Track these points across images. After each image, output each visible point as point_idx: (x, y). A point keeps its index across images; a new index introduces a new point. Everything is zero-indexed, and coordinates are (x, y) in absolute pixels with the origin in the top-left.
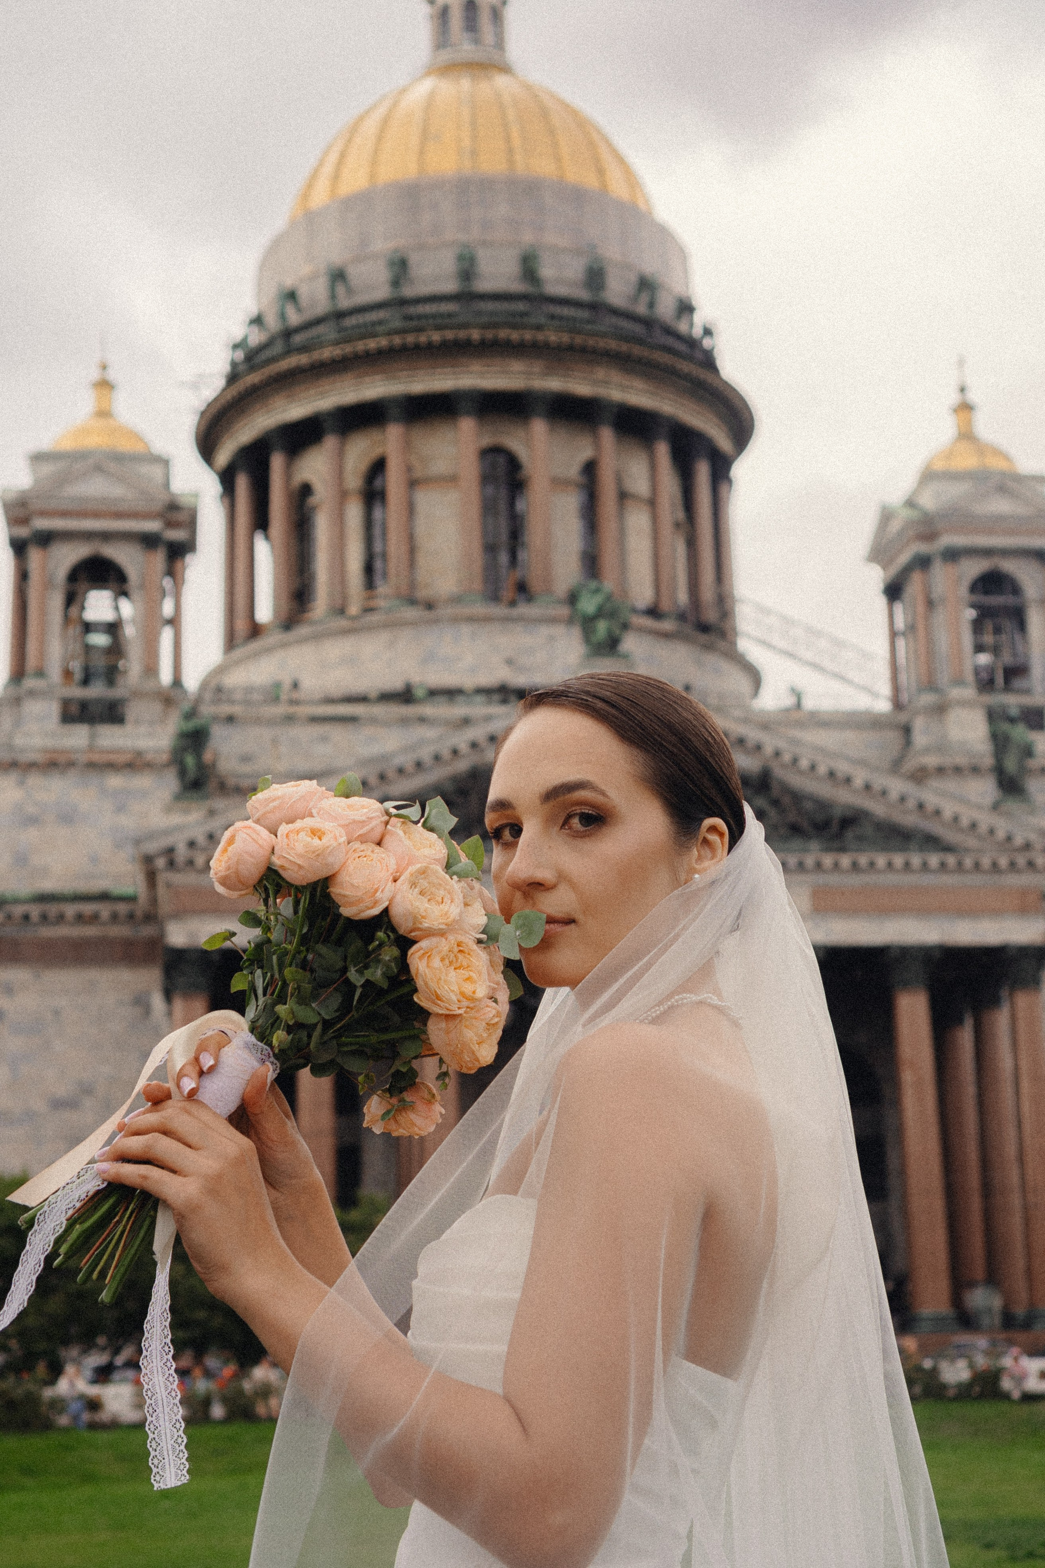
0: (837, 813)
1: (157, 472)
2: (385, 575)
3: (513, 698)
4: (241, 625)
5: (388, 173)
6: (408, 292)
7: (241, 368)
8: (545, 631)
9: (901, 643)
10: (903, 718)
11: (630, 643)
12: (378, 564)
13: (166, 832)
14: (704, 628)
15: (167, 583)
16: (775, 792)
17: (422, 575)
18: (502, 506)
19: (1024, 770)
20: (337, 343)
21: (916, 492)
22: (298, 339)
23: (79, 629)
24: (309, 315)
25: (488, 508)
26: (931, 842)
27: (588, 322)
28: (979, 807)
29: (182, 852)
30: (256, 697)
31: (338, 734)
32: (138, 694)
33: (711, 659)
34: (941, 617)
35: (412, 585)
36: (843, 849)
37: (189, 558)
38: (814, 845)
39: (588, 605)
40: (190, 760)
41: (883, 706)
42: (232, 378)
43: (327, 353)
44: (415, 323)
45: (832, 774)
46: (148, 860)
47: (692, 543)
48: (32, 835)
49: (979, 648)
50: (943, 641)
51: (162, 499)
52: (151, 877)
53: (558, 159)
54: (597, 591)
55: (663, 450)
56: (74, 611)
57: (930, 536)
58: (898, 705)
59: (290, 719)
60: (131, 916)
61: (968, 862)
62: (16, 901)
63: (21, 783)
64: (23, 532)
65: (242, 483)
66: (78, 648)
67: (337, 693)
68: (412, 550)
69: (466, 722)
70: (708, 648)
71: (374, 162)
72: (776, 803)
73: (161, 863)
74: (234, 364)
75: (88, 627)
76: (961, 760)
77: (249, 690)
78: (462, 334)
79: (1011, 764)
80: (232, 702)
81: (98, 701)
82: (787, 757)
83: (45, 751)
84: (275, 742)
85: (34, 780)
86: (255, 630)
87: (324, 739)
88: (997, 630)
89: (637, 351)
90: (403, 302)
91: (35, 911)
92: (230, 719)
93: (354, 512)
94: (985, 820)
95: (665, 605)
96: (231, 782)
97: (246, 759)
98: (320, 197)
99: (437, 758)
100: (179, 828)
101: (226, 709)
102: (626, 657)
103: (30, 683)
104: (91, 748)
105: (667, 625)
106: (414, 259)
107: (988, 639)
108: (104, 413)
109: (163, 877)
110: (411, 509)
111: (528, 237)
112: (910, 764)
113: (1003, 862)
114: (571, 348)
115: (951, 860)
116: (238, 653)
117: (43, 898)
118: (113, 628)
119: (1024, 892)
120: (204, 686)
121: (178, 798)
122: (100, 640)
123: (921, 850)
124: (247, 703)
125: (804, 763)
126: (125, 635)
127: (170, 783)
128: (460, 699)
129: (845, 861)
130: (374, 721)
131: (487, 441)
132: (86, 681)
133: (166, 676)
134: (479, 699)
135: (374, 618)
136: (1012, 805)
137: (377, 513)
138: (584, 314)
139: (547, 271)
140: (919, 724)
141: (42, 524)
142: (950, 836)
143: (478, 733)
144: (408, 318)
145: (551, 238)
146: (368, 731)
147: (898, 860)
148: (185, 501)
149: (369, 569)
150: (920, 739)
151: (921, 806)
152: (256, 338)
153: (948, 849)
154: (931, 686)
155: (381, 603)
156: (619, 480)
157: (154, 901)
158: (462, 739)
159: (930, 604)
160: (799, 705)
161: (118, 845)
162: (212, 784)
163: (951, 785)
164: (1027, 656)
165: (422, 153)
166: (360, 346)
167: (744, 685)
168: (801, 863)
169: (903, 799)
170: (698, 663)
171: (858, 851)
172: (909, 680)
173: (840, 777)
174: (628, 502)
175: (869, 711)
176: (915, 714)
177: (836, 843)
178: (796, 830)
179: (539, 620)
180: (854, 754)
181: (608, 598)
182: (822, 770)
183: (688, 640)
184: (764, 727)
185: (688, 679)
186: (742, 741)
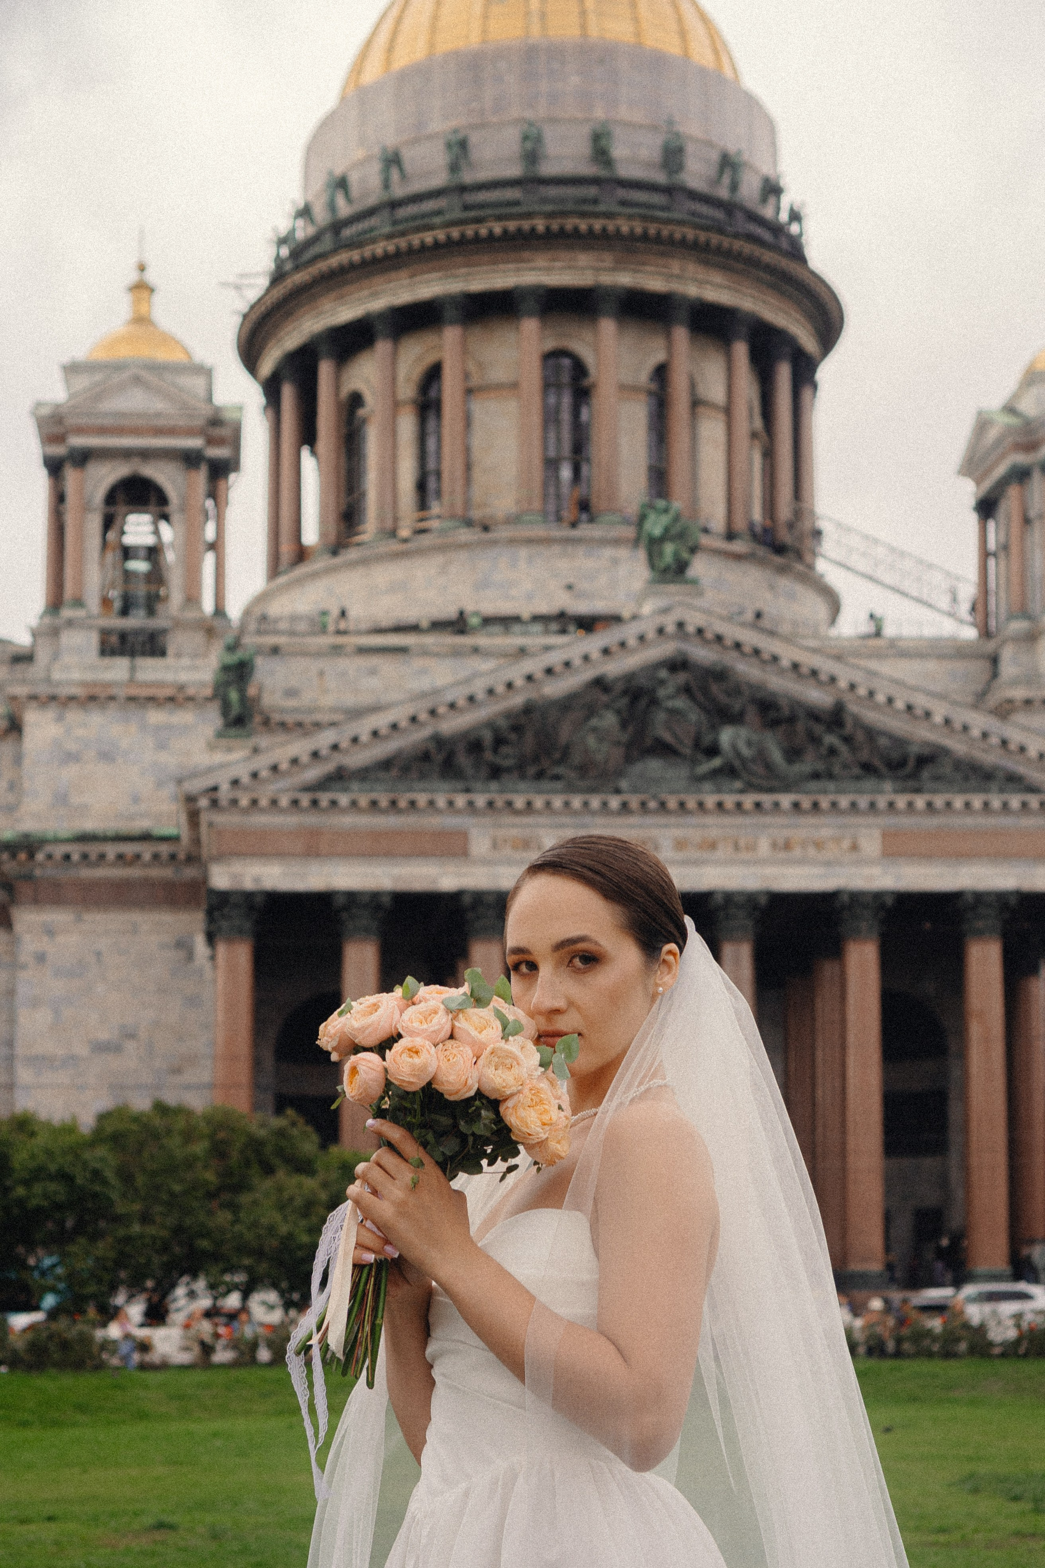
0: (914, 750)
1: (198, 383)
2: (439, 494)
3: (572, 628)
4: (287, 549)
5: (446, 43)
6: (468, 177)
7: (288, 266)
8: (608, 552)
9: (992, 562)
10: (991, 646)
11: (699, 567)
12: (432, 484)
13: (210, 770)
14: (780, 549)
15: (209, 504)
16: (849, 729)
17: (477, 493)
18: (566, 416)
20: (389, 237)
21: (1016, 396)
22: (347, 232)
23: (119, 554)
24: (358, 207)
25: (550, 418)
27: (663, 208)
29: (225, 792)
30: (302, 627)
31: (387, 666)
32: (178, 624)
33: (784, 583)
34: (1037, 535)
35: (467, 503)
36: (918, 791)
37: (232, 477)
38: (888, 785)
39: (655, 526)
40: (234, 696)
41: (969, 634)
42: (278, 277)
43: (379, 249)
44: (472, 214)
45: (910, 709)
46: (190, 799)
47: (769, 454)
48: (70, 773)
50: (1038, 562)
51: (206, 411)
52: (194, 817)
53: (636, 20)
54: (666, 511)
55: (741, 350)
56: (111, 535)
57: (1030, 446)
58: (986, 633)
59: (337, 650)
60: (173, 857)
62: (57, 841)
63: (60, 719)
64: (59, 450)
65: (288, 393)
66: (118, 573)
67: (386, 622)
68: (468, 467)
69: (522, 652)
70: (782, 570)
71: (433, 29)
72: (848, 740)
73: (204, 803)
74: (279, 262)
75: (127, 553)
77: (294, 618)
78: (526, 225)
80: (277, 632)
81: (137, 632)
82: (862, 691)
83: (84, 684)
84: (321, 674)
85: (74, 716)
86: (301, 554)
87: (373, 672)
89: (715, 239)
90: (463, 189)
91: (76, 852)
92: (275, 651)
93: (407, 425)
95: (740, 524)
96: (276, 717)
97: (291, 693)
98: (372, 73)
99: (491, 692)
100: (222, 766)
101: (271, 640)
102: (694, 582)
103: (67, 613)
104: (132, 680)
105: (740, 546)
106: (474, 139)
108: (141, 320)
109: (204, 818)
110: (468, 421)
111: (599, 113)
112: (996, 698)
114: (645, 237)
116: (282, 580)
117: (84, 838)
118: (153, 553)
120: (247, 613)
121: (220, 735)
122: (139, 566)
123: (1002, 790)
124: (292, 633)
125: (881, 698)
126: (166, 561)
127: (213, 719)
128: (517, 628)
129: (920, 802)
130: (425, 653)
131: (550, 344)
132: (125, 612)
133: (208, 605)
134: (537, 628)
135: (426, 540)
137: (431, 424)
138: (657, 199)
139: (619, 151)
140: (1007, 654)
141: (78, 441)
142: (1034, 776)
143: (533, 665)
144: (466, 208)
145: (624, 113)
146: (418, 663)
147: (977, 801)
148: (228, 415)
149: (421, 487)
150: (1008, 670)
151: (1005, 743)
152: (303, 230)
153: (1032, 789)
154: (1023, 612)
155: (434, 524)
156: (693, 386)
157: (196, 841)
158: (517, 673)
159: (1027, 521)
160: (878, 634)
161: (159, 784)
162: (257, 719)
165: (485, 17)
166: (415, 240)
167: (821, 610)
168: (872, 805)
169: (985, 735)
170: (772, 587)
171: (935, 791)
172: (998, 604)
173: (919, 712)
174: (701, 410)
175: (953, 639)
176: (1004, 642)
177: (911, 783)
178: (868, 769)
179: (604, 542)
180: (937, 688)
181: (677, 518)
182: (900, 705)
183: (762, 562)
184: (838, 658)
185: (759, 605)
186: (814, 673)
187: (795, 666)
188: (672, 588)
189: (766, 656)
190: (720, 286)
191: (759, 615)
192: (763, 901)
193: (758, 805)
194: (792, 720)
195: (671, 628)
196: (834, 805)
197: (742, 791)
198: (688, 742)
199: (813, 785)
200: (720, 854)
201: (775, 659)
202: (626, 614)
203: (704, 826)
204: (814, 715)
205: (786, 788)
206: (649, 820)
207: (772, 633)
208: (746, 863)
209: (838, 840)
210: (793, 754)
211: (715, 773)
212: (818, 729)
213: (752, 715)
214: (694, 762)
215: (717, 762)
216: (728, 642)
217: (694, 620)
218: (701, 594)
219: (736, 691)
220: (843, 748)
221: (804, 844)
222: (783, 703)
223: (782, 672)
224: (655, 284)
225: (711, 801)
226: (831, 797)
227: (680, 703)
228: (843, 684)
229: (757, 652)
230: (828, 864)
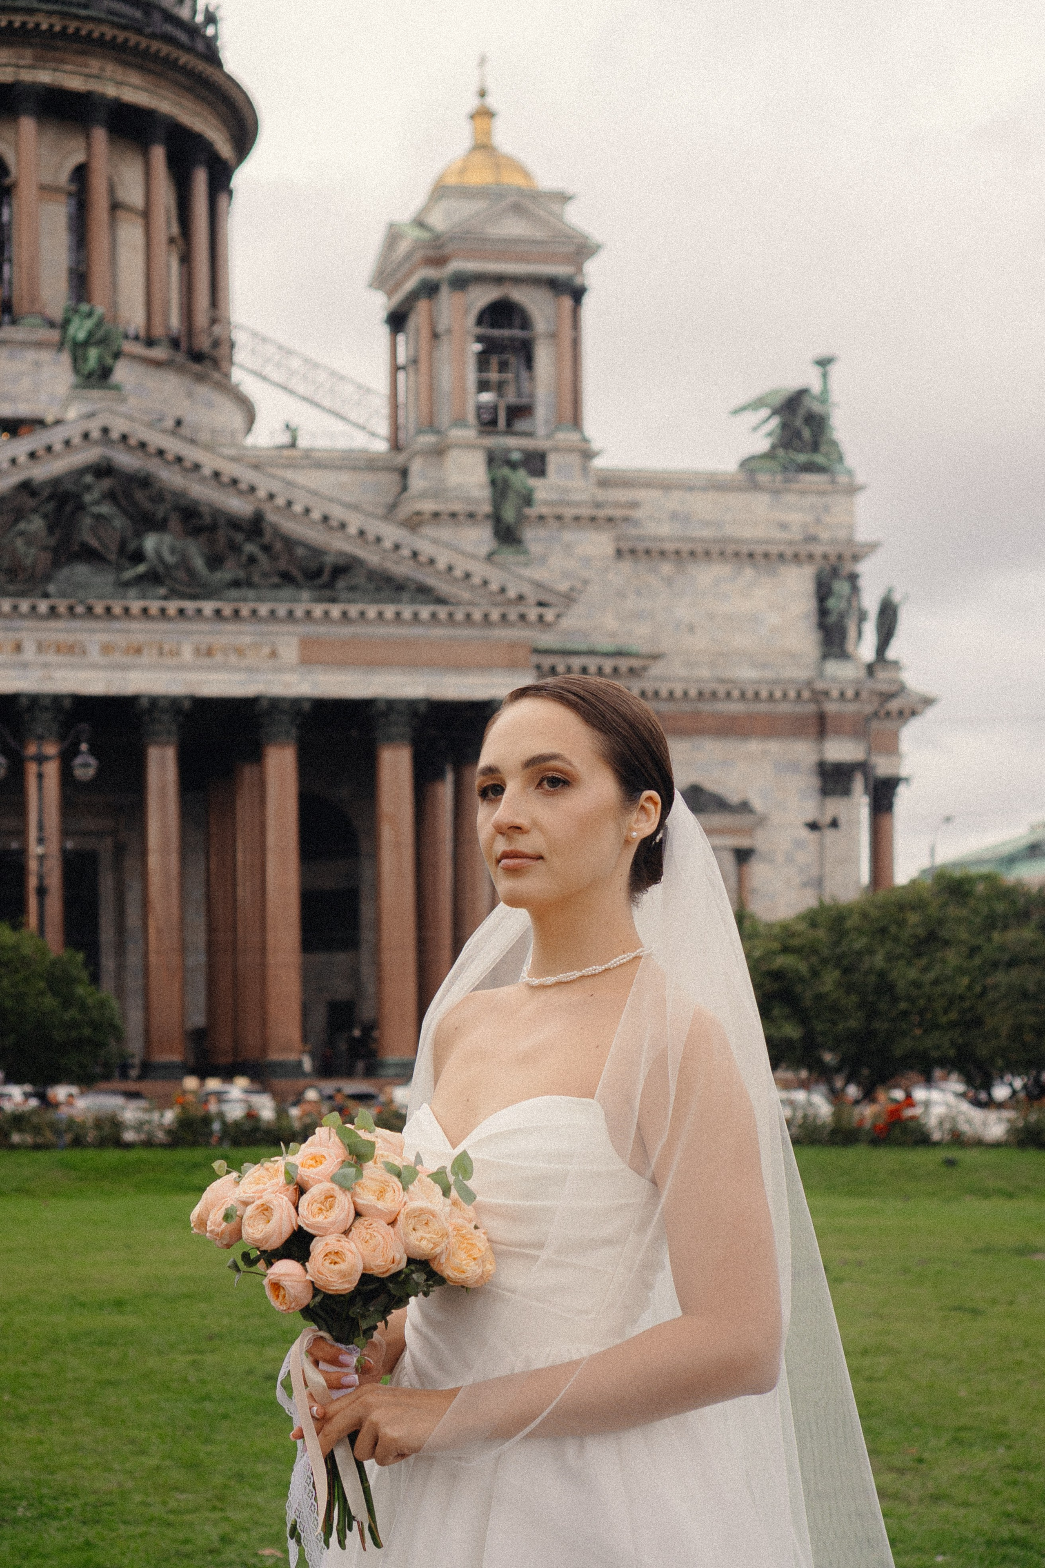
0: (329, 560)
8: (31, 355)
9: (401, 376)
10: (400, 459)
11: (122, 373)
14: (197, 357)
16: (267, 538)
19: (521, 518)
21: (425, 210)
26: (424, 593)
28: (473, 557)
33: (203, 391)
34: (445, 349)
36: (333, 600)
38: (305, 595)
39: (79, 330)
41: (381, 446)
45: (326, 519)
47: (186, 260)
49: (483, 386)
50: (446, 378)
54: (89, 315)
55: (159, 154)
57: (439, 261)
58: (396, 446)
61: (460, 616)
70: (200, 378)
72: (266, 549)
76: (457, 507)
79: (509, 514)
82: (280, 501)
88: (503, 366)
89: (132, 39)
94: (480, 570)
95: (158, 331)
102: (117, 388)
105: (159, 353)
107: (493, 376)
112: (405, 510)
113: (495, 616)
114: (63, 35)
115: (442, 612)
119: (513, 645)
123: (413, 601)
125: (298, 508)
129: (335, 611)
136: (508, 556)
140: (416, 467)
142: (443, 587)
147: (389, 611)
150: (417, 483)
151: (415, 554)
153: (441, 601)
154: (431, 426)
156: (111, 188)
159: (435, 336)
160: (293, 445)
163: (445, 533)
164: (532, 395)
167: (238, 420)
168: (291, 613)
169: (397, 547)
170: (190, 395)
171: (350, 601)
172: (409, 419)
173: (334, 523)
174: (121, 214)
175: (365, 451)
176: (415, 454)
177: (328, 593)
178: (287, 578)
179: (25, 344)
180: (348, 498)
181: (100, 323)
182: (316, 515)
183: (181, 370)
184: (256, 467)
185: (179, 413)
186: (235, 482)
187: (217, 475)
188: (96, 393)
189: (188, 464)
190: (137, 88)
191: (179, 423)
192: (187, 705)
193: (181, 612)
194: (213, 528)
195: (95, 434)
196: (254, 612)
197: (165, 598)
198: (114, 548)
199: (234, 593)
200: (145, 659)
201: (197, 467)
202: (50, 418)
203: (128, 631)
204: (234, 523)
205: (208, 596)
206: (76, 624)
207: (193, 442)
208: (169, 668)
209: (257, 646)
210: (215, 562)
211: (140, 579)
212: (239, 537)
213: (175, 523)
214: (120, 569)
215: (141, 568)
216: (152, 449)
217: (119, 427)
218: (124, 400)
219: (159, 497)
220: (262, 558)
221: (225, 651)
222: (204, 510)
223: (203, 480)
224: (75, 83)
225: (136, 606)
226: (252, 605)
227: (105, 509)
228: (262, 493)
229: (179, 460)
230: (249, 670)
